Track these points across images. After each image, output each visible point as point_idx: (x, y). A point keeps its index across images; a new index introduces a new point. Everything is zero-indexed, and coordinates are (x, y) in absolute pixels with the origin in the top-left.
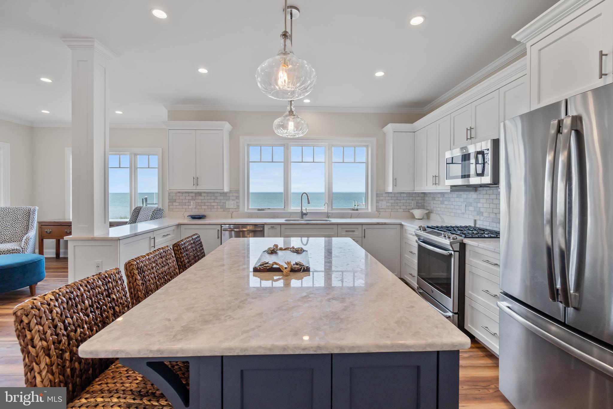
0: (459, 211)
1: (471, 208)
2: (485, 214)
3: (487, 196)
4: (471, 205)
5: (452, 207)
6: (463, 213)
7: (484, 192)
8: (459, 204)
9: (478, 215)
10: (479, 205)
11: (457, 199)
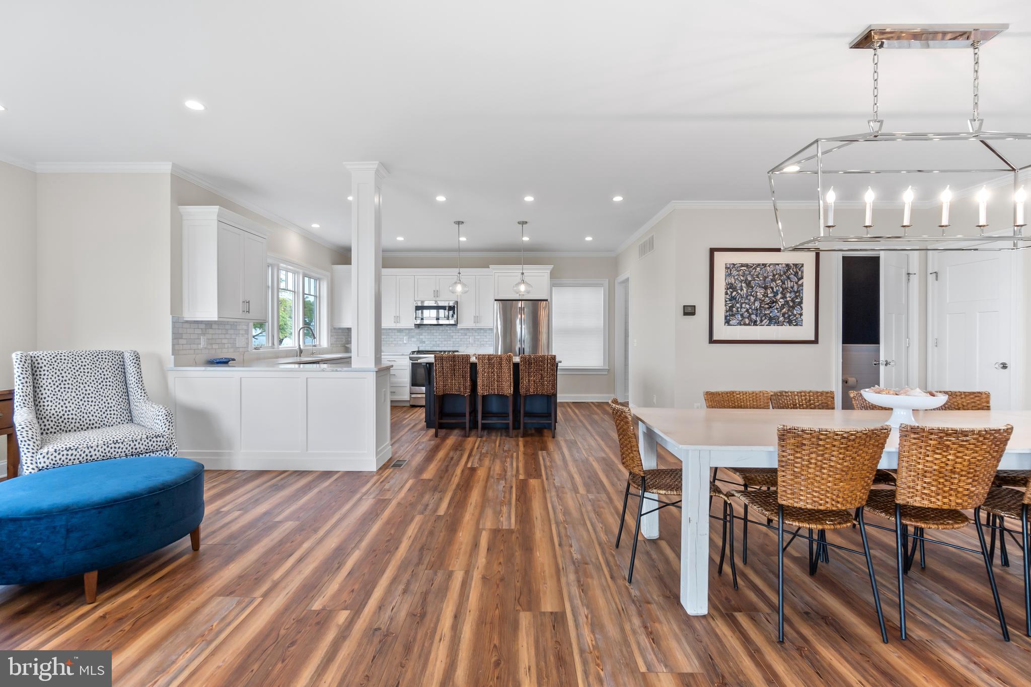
0: (401, 342)
1: (413, 339)
2: (427, 343)
3: (429, 331)
4: (413, 337)
5: (391, 340)
6: (405, 344)
7: (426, 329)
8: (402, 337)
9: (420, 343)
10: (421, 337)
11: (399, 334)
